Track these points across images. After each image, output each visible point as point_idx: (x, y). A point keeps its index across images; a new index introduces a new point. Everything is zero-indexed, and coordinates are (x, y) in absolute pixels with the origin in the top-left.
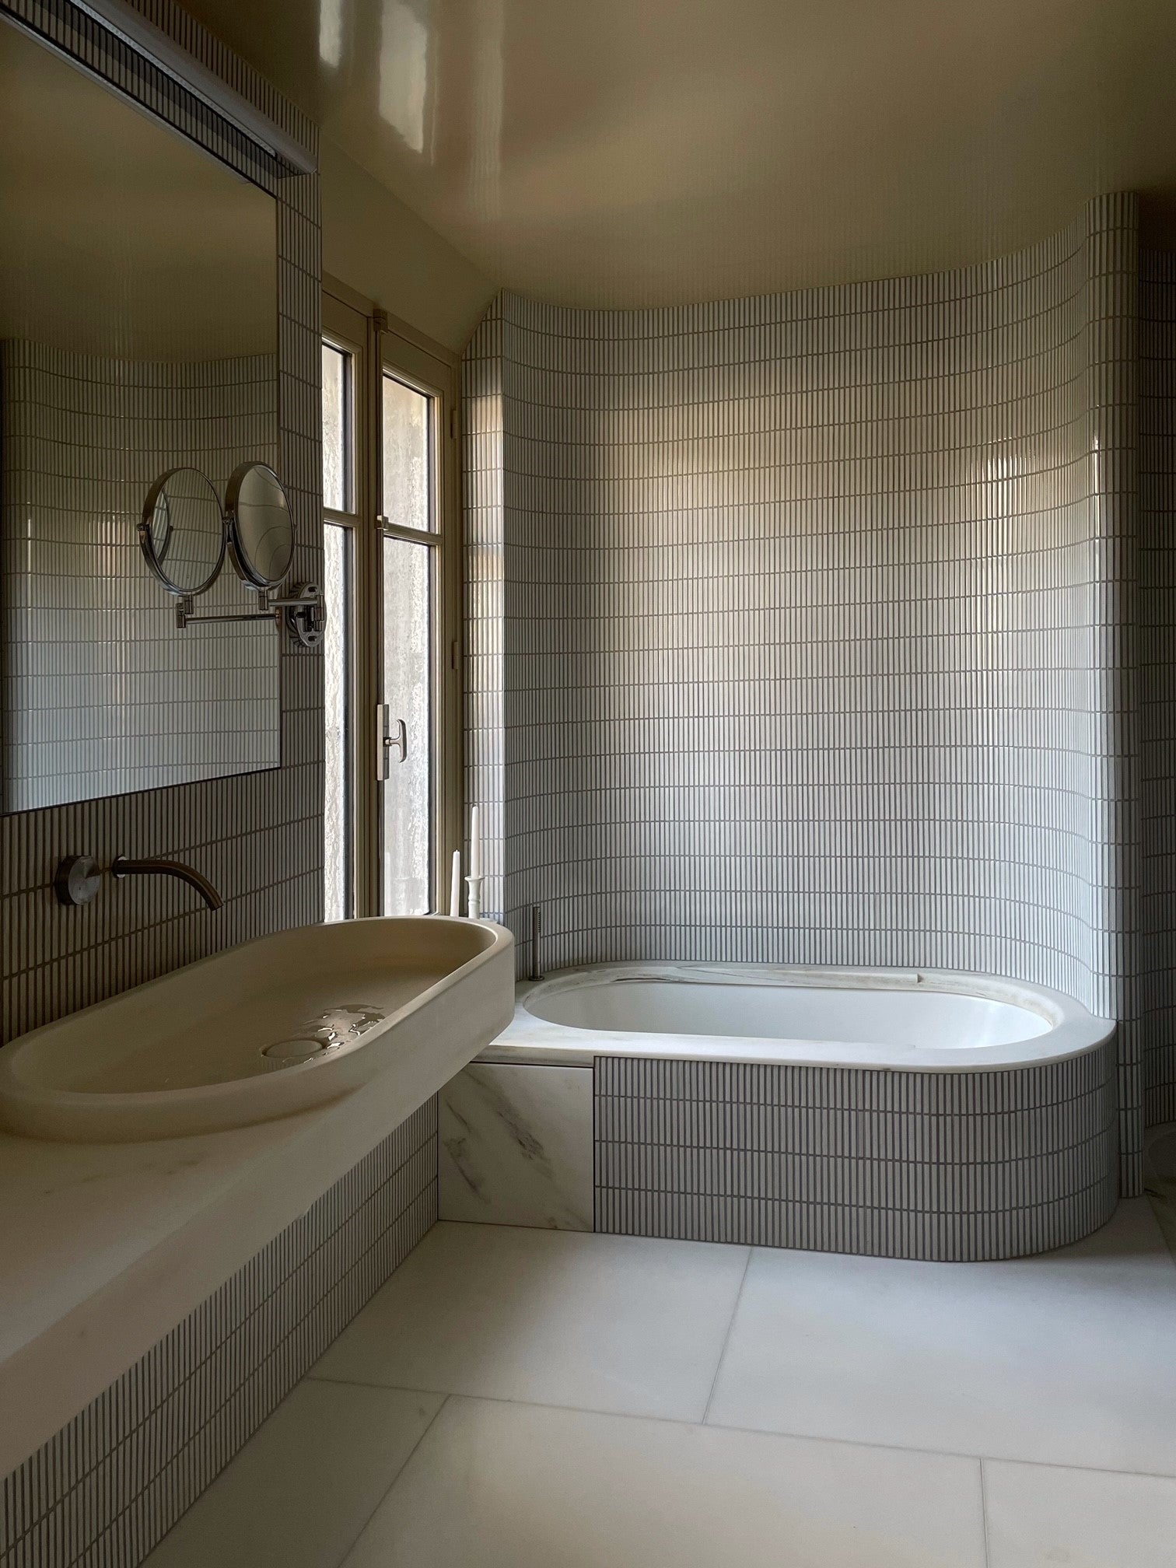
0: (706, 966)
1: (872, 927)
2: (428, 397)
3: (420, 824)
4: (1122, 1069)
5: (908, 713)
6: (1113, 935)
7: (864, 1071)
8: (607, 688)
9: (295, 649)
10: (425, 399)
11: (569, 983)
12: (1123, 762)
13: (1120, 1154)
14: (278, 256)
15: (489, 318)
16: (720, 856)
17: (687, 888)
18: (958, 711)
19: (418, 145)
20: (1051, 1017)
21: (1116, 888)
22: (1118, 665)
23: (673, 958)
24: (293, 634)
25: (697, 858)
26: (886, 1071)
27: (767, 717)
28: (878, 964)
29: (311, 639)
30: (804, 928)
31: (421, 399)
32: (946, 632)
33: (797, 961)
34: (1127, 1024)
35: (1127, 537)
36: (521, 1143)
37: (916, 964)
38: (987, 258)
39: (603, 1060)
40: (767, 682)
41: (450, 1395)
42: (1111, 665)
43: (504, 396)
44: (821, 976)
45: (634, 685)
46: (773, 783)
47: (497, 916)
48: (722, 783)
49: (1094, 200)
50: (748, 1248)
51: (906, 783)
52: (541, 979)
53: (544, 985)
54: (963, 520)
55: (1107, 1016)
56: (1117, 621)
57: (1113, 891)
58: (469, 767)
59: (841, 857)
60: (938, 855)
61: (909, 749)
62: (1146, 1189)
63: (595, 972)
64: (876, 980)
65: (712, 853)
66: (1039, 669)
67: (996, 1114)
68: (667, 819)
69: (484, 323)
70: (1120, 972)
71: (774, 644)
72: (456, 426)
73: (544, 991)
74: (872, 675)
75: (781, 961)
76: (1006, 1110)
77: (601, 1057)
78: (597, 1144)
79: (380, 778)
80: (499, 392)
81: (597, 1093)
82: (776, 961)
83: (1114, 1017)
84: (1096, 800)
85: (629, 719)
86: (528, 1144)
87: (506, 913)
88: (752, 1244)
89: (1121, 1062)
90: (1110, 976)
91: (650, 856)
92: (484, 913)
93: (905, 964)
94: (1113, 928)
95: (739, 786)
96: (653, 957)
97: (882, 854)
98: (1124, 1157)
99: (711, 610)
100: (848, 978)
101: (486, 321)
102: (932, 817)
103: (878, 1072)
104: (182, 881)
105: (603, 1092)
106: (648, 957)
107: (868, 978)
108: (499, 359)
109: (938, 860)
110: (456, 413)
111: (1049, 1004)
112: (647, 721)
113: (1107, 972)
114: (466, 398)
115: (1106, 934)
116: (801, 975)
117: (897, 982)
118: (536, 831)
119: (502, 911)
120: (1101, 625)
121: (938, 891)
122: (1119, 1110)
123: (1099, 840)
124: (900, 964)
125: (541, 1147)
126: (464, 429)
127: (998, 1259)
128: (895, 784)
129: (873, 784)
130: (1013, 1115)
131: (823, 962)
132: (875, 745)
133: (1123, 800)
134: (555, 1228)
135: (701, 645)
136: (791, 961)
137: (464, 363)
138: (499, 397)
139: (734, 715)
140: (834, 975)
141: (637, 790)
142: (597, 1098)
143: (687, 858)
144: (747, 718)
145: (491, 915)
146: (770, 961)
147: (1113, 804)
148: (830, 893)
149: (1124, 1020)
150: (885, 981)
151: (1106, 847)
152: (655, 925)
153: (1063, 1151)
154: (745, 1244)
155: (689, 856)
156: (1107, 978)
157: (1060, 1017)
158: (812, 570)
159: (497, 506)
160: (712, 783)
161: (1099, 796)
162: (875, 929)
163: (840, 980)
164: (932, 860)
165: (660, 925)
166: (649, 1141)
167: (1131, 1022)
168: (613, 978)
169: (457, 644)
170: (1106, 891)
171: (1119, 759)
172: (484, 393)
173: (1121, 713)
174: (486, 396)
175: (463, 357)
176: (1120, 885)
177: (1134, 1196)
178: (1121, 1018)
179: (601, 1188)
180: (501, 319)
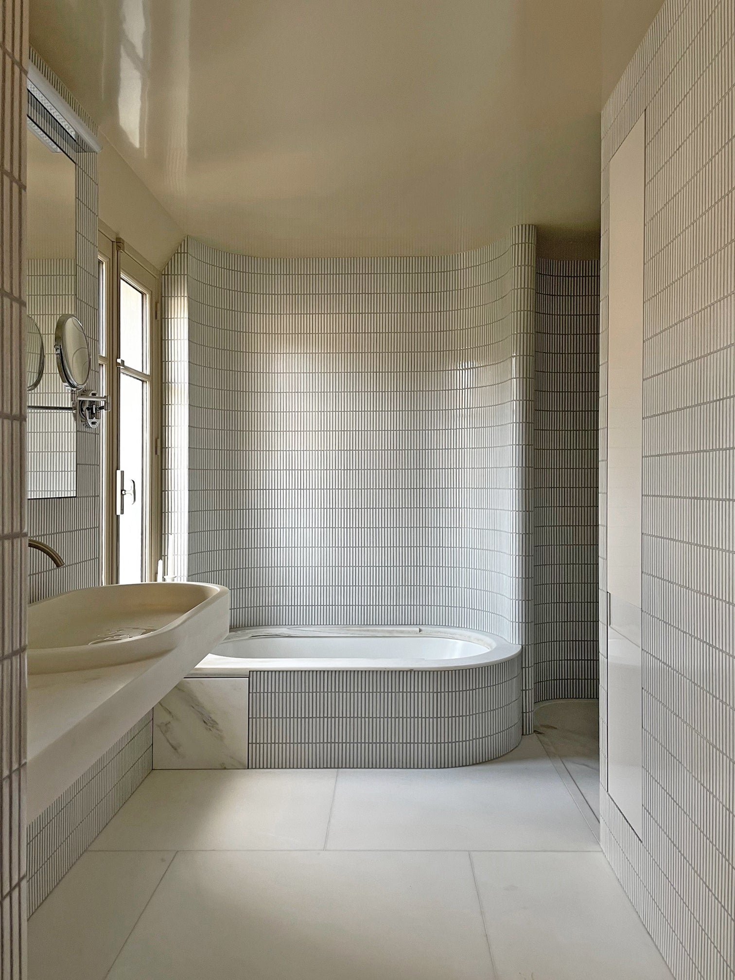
0: (303, 627)
1: (395, 604)
2: (143, 294)
4: (524, 670)
5: (415, 490)
6: (520, 602)
7: (400, 671)
8: (247, 472)
9: (84, 429)
10: (140, 295)
12: (527, 514)
13: (523, 713)
14: (76, 198)
15: (179, 251)
16: (312, 567)
17: (293, 585)
18: (441, 490)
20: (490, 645)
21: (522, 578)
22: (524, 465)
23: (284, 624)
24: (83, 420)
25: (299, 568)
26: (411, 671)
27: (340, 490)
28: (398, 623)
29: (93, 423)
30: (358, 606)
32: (435, 448)
33: (354, 623)
34: (527, 647)
35: (529, 401)
36: (205, 722)
37: (418, 623)
38: (461, 251)
39: (255, 673)
40: (340, 471)
41: (178, 851)
42: (520, 465)
43: (189, 297)
44: (368, 631)
45: (263, 470)
46: (343, 526)
48: (314, 526)
49: (515, 227)
50: (336, 770)
51: (414, 527)
54: (444, 389)
55: (517, 643)
56: (524, 443)
57: (521, 580)
58: (165, 513)
59: (379, 567)
60: (430, 565)
61: (415, 509)
62: (535, 731)
63: (239, 632)
64: (397, 632)
65: (308, 565)
66: (483, 468)
67: (466, 690)
68: (282, 546)
69: (176, 254)
70: (524, 621)
71: (344, 450)
72: (159, 313)
75: (345, 624)
76: (471, 688)
77: (253, 671)
78: (250, 720)
79: (118, 512)
80: (186, 295)
81: (251, 691)
82: (342, 623)
83: (521, 643)
84: (513, 533)
86: (209, 723)
88: (338, 768)
89: (524, 666)
90: (519, 623)
91: (272, 567)
93: (412, 623)
94: (520, 599)
95: (324, 528)
96: (273, 624)
97: (401, 565)
98: (524, 714)
99: (308, 430)
100: (382, 631)
101: (178, 253)
102: (427, 545)
103: (407, 671)
104: (40, 551)
105: (254, 691)
106: (270, 624)
107: (394, 630)
108: (186, 276)
109: (430, 568)
110: (159, 305)
111: (488, 640)
112: (270, 491)
113: (517, 621)
114: (165, 296)
115: (517, 602)
116: (357, 630)
117: (409, 632)
118: (205, 552)
120: (516, 445)
121: (430, 584)
122: (523, 690)
123: (514, 554)
124: (409, 623)
125: (217, 724)
126: (164, 313)
127: (466, 765)
128: (408, 527)
129: (396, 527)
130: (474, 691)
131: (368, 623)
132: (398, 507)
133: (526, 534)
134: (225, 768)
135: (302, 449)
136: (351, 624)
137: (163, 276)
138: (186, 298)
139: (321, 489)
140: (375, 630)
141: (264, 530)
142: (251, 694)
143: (293, 568)
144: (328, 490)
146: (339, 623)
147: (521, 535)
148: (373, 586)
149: (525, 645)
150: (402, 632)
151: (517, 557)
152: (274, 606)
153: (498, 709)
154: (335, 768)
155: (294, 567)
156: (517, 624)
157: (494, 645)
158: (364, 411)
159: (184, 361)
160: (308, 526)
161: (514, 532)
163: (379, 632)
164: (427, 568)
165: (277, 606)
166: (281, 716)
167: (528, 645)
168: (250, 635)
169: (159, 441)
170: (517, 579)
171: (524, 513)
172: (176, 295)
173: (526, 489)
174: (177, 296)
175: (163, 273)
176: (524, 576)
177: (529, 734)
178: (524, 644)
179: (252, 743)
180: (187, 253)
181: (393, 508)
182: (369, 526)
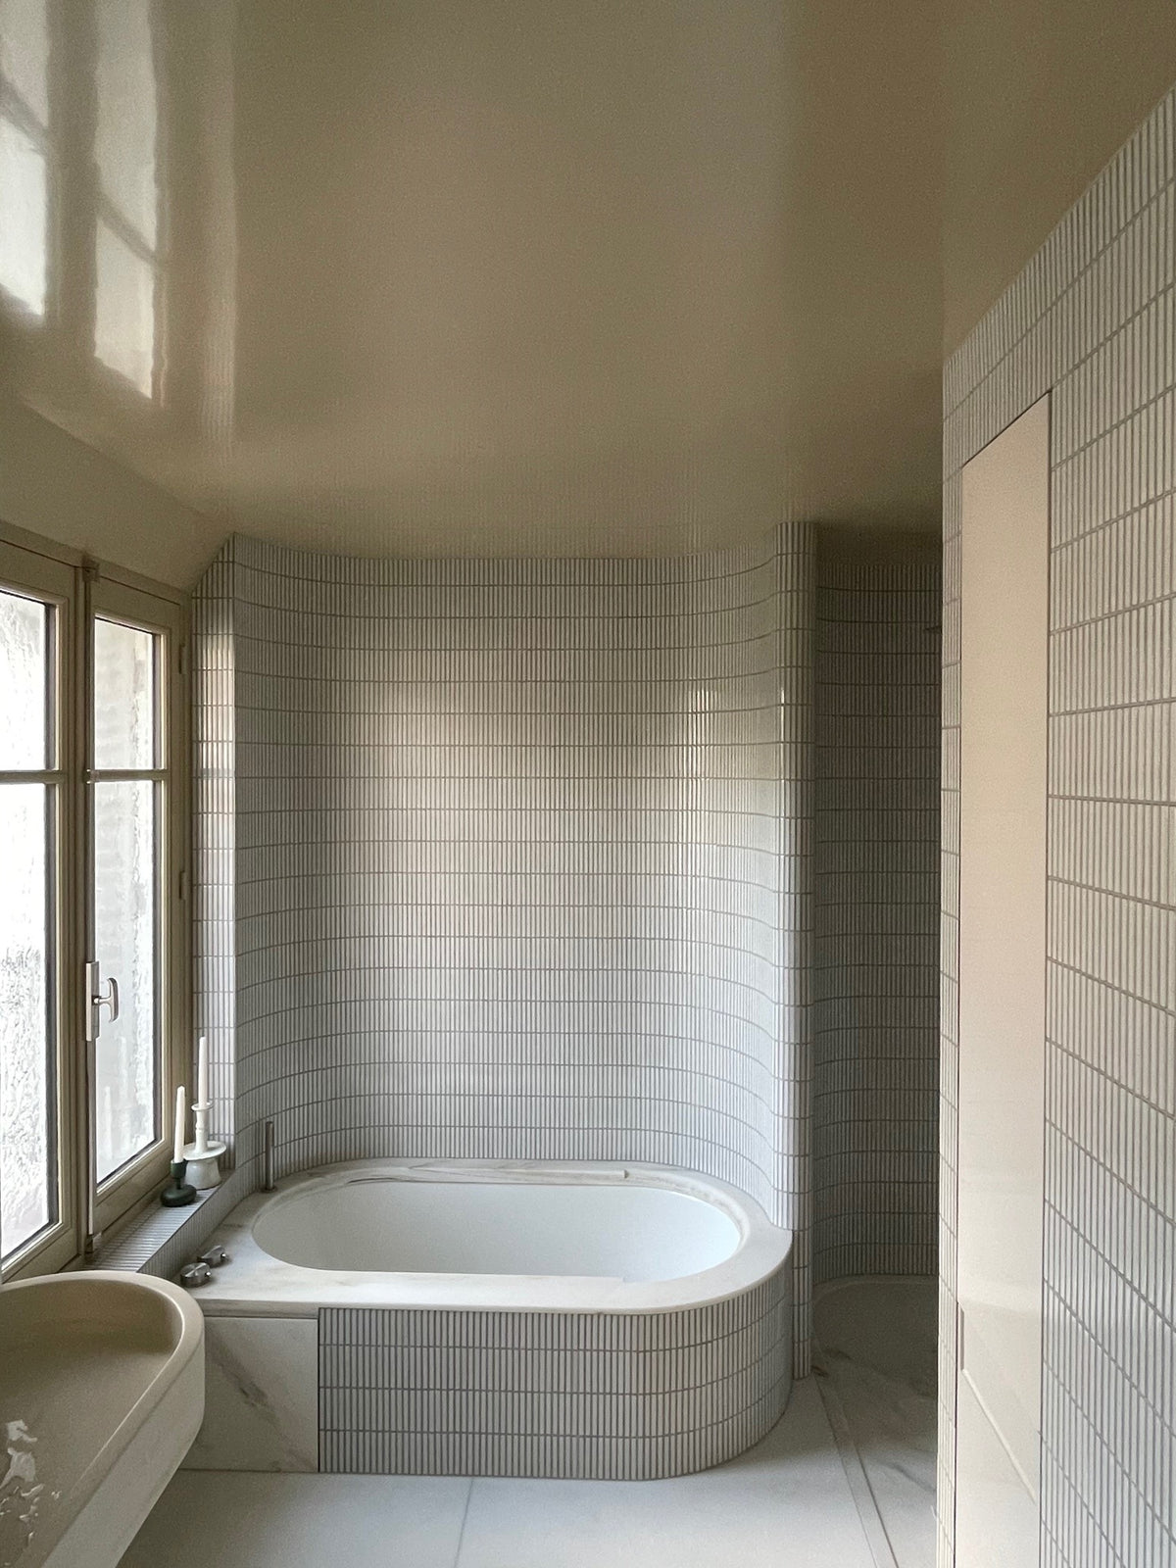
0: (436, 1164)
1: (586, 1126)
2: (154, 636)
3: (143, 1059)
4: (796, 1271)
6: (791, 1159)
7: (579, 1315)
10: (150, 637)
11: (302, 1190)
12: (801, 1011)
13: (793, 1343)
15: (220, 560)
16: (450, 1063)
17: (419, 1092)
18: (661, 941)
19: (147, 390)
20: (739, 1223)
21: (794, 1119)
22: (798, 928)
23: (404, 1155)
26: (599, 1315)
28: (591, 1158)
30: (526, 1128)
31: (146, 638)
33: (519, 1159)
34: (801, 1233)
36: (244, 1392)
37: (623, 1159)
39: (330, 1312)
42: (792, 928)
43: (235, 635)
44: (540, 1173)
47: (227, 1137)
49: (781, 525)
50: (468, 1480)
51: (616, 1002)
52: (275, 1189)
53: (277, 1197)
55: (785, 1226)
56: (798, 891)
57: (792, 1121)
58: (198, 993)
59: (559, 1065)
60: (643, 1064)
62: (813, 1369)
63: (329, 1176)
64: (589, 1176)
68: (401, 1029)
69: (215, 565)
70: (796, 1191)
72: (185, 661)
73: (277, 1204)
74: (588, 906)
77: (325, 1309)
78: (322, 1390)
79: (89, 1038)
80: (231, 632)
81: (322, 1342)
83: (791, 1227)
84: (778, 1041)
85: (365, 937)
86: (251, 1393)
87: (237, 1134)
88: (473, 1475)
89: (796, 1265)
90: (788, 1193)
91: (384, 1063)
92: (214, 1134)
93: (614, 1159)
94: (791, 1152)
95: (470, 1000)
96: (386, 1155)
98: (796, 1344)
101: (218, 562)
102: (639, 1032)
103: (592, 1315)
105: (328, 1341)
106: (381, 1155)
107: (582, 1175)
108: (231, 600)
109: (643, 1069)
110: (185, 650)
113: (785, 1189)
114: (196, 635)
115: (785, 1157)
116: (523, 1173)
117: (607, 1177)
118: (270, 1049)
119: (232, 1132)
120: (784, 892)
121: (643, 1096)
123: (781, 1077)
124: (609, 1159)
125: (265, 1395)
126: (194, 664)
128: (607, 1002)
129: (587, 1001)
131: (543, 1160)
133: (801, 1044)
134: (278, 1471)
137: (194, 601)
138: (231, 637)
140: (553, 1173)
141: (372, 1002)
142: (322, 1348)
145: (222, 1137)
147: (792, 1047)
148: (550, 1096)
149: (799, 1230)
150: (597, 1177)
152: (389, 1126)
154: (467, 1475)
156: (785, 1195)
159: (228, 741)
162: (588, 1128)
163: (558, 1177)
164: (639, 1069)
165: (393, 1126)
166: (373, 1386)
167: (804, 1230)
168: (346, 1180)
169: (186, 876)
170: (786, 1120)
171: (798, 1009)
172: (215, 632)
173: (801, 969)
174: (218, 635)
175: (194, 595)
176: (797, 1116)
177: (804, 1377)
178: (796, 1228)
179: (325, 1430)
180: (233, 562)
181: (583, 970)
182: (543, 999)
